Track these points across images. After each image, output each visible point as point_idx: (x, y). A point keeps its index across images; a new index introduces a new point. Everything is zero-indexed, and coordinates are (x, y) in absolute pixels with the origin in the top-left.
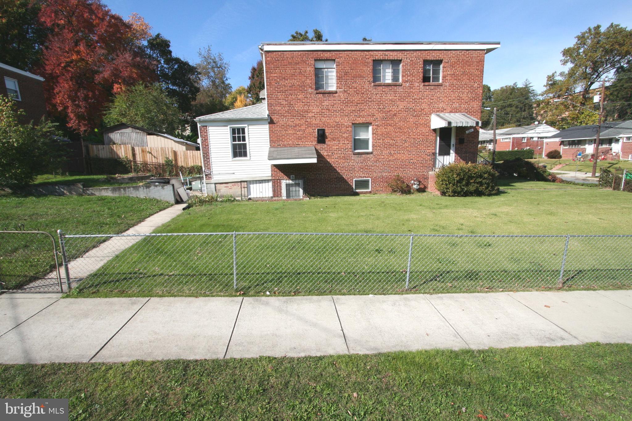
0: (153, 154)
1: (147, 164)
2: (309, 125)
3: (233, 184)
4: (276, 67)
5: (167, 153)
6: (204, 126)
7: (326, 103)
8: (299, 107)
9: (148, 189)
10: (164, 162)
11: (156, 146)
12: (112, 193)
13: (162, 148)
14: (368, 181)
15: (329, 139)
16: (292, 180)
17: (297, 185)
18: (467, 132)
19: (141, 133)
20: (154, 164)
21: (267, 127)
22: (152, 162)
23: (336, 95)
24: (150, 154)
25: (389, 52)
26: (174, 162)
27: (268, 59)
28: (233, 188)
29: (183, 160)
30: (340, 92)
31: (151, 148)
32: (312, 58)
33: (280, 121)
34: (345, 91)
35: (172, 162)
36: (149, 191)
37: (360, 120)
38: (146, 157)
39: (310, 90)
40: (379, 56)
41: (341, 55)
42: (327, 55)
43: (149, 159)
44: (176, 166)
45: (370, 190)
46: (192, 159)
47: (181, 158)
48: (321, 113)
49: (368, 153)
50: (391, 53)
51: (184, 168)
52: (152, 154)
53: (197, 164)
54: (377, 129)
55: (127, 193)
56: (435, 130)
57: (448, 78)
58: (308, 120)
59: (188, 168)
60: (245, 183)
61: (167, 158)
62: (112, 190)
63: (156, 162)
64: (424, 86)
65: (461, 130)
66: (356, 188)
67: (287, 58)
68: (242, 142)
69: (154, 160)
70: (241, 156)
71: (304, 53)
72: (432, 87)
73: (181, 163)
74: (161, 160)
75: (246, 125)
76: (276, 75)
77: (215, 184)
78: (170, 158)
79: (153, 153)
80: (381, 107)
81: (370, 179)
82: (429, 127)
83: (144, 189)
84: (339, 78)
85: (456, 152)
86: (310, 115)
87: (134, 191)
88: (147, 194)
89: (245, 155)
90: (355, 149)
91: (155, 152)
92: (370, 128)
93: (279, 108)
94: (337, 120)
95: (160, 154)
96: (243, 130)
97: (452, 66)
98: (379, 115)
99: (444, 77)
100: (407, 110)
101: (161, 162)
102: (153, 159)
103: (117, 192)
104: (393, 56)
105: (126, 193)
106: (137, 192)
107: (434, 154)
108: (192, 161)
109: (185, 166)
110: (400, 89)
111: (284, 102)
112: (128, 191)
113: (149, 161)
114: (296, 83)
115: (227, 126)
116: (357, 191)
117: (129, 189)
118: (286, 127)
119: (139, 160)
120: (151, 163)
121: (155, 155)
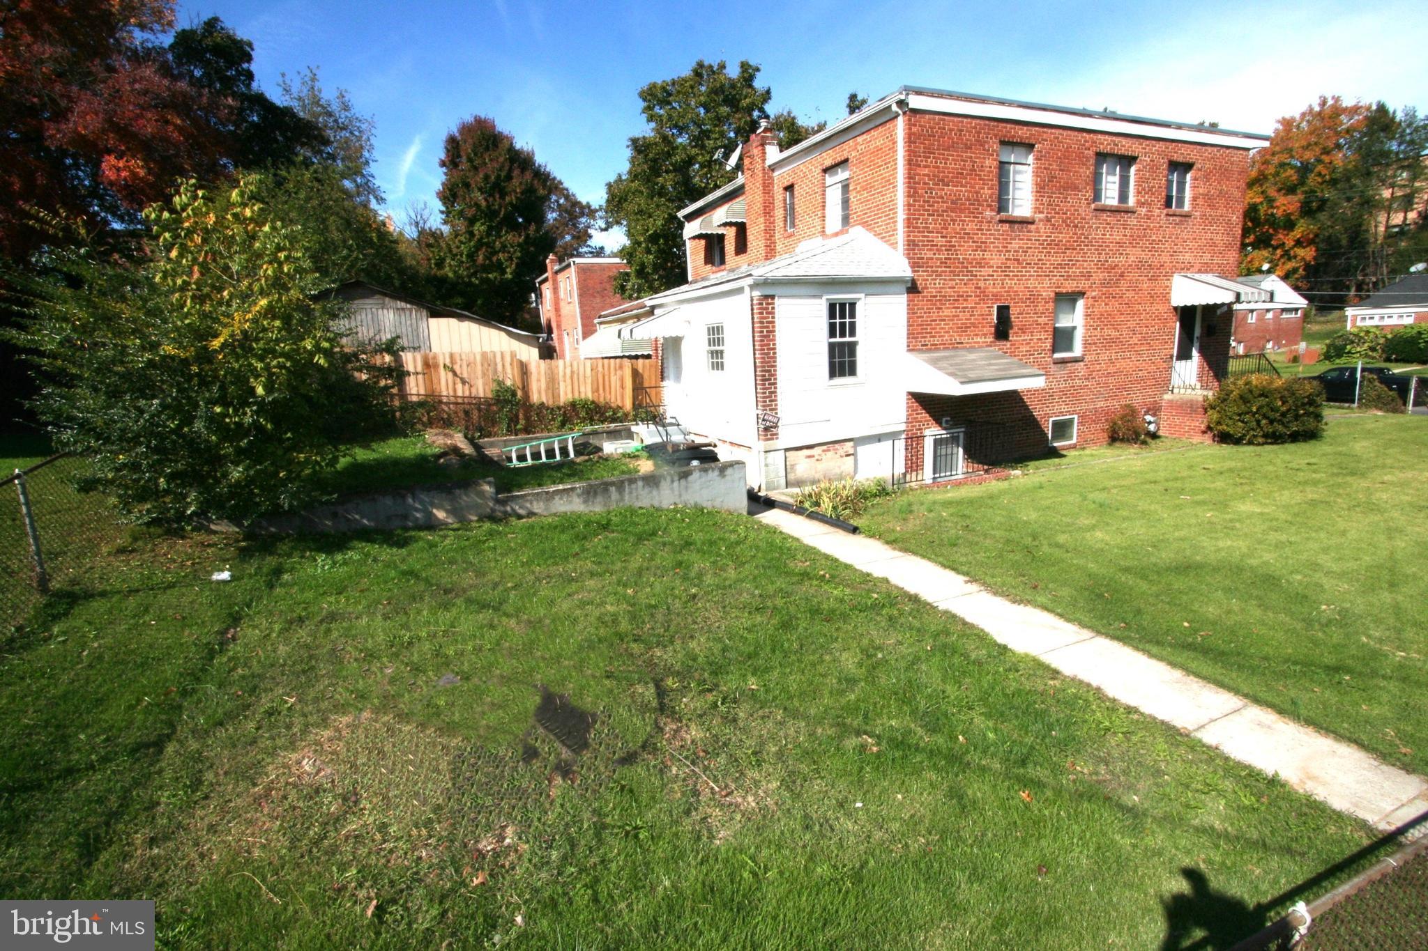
0: (458, 372)
1: (441, 402)
2: (983, 295)
3: (825, 447)
4: (929, 151)
5: (500, 367)
6: (766, 297)
7: (1015, 245)
8: (965, 252)
9: (683, 482)
10: (490, 395)
11: (466, 348)
12: (585, 502)
13: (484, 355)
14: (1071, 421)
15: (1016, 329)
16: (945, 429)
17: (954, 440)
18: (1219, 312)
19: (411, 310)
20: (460, 400)
21: (902, 299)
22: (456, 397)
23: (1033, 227)
24: (450, 375)
25: (1120, 139)
26: (519, 393)
27: (914, 129)
28: (824, 457)
29: (543, 385)
30: (1040, 220)
31: (452, 356)
32: (996, 136)
33: (932, 285)
34: (1048, 220)
35: (514, 394)
36: (687, 488)
37: (1069, 286)
38: (435, 381)
39: (988, 213)
40: (1106, 145)
41: (1045, 136)
42: (1022, 132)
43: (445, 385)
44: (526, 405)
45: (1074, 441)
46: (569, 381)
47: (539, 380)
48: (1004, 269)
49: (1075, 360)
50: (1124, 141)
51: (548, 408)
52: (455, 374)
53: (583, 396)
54: (1093, 306)
55: (627, 497)
56: (1176, 308)
57: (1200, 201)
58: (981, 284)
59: (559, 408)
60: (851, 444)
61: (500, 383)
62: (583, 493)
63: (467, 394)
64: (1167, 215)
65: (1210, 310)
66: (1055, 438)
67: (951, 130)
68: (847, 339)
69: (461, 390)
70: (842, 374)
71: (982, 122)
72: (1177, 219)
73: (538, 395)
74: (482, 389)
75: (862, 296)
76: (926, 171)
77: (787, 450)
78: (509, 383)
79: (457, 368)
80: (1103, 257)
81: (1076, 417)
82: (1168, 301)
83: (673, 481)
84: (1041, 189)
85: (1201, 351)
86: (985, 271)
87: (647, 490)
88: (680, 496)
89: (852, 372)
90: (1054, 351)
91: (465, 367)
92: (1080, 304)
93: (930, 254)
94: (1032, 283)
95: (479, 373)
96: (853, 305)
97: (1207, 177)
98: (1098, 276)
99: (1195, 199)
100: (1140, 265)
101: (481, 395)
102: (459, 386)
103: (599, 499)
104: (1126, 147)
105: (622, 499)
106: (655, 493)
107: (1172, 357)
108: (569, 388)
109: (550, 403)
110: (1133, 221)
111: (940, 241)
112: (631, 493)
113: (445, 393)
114: (964, 192)
115: (820, 297)
116: (1055, 445)
117: (634, 486)
118: (939, 300)
119: (414, 391)
120: (453, 399)
121: (465, 375)
